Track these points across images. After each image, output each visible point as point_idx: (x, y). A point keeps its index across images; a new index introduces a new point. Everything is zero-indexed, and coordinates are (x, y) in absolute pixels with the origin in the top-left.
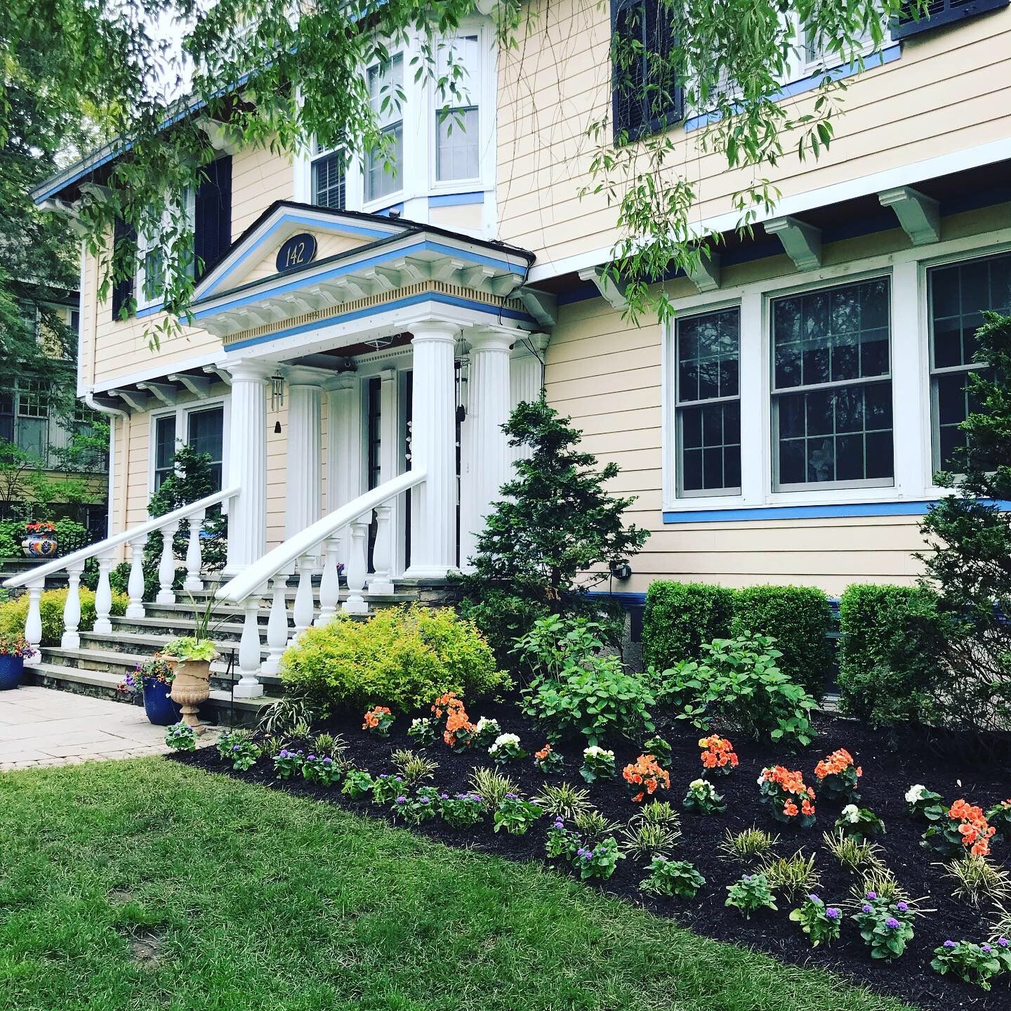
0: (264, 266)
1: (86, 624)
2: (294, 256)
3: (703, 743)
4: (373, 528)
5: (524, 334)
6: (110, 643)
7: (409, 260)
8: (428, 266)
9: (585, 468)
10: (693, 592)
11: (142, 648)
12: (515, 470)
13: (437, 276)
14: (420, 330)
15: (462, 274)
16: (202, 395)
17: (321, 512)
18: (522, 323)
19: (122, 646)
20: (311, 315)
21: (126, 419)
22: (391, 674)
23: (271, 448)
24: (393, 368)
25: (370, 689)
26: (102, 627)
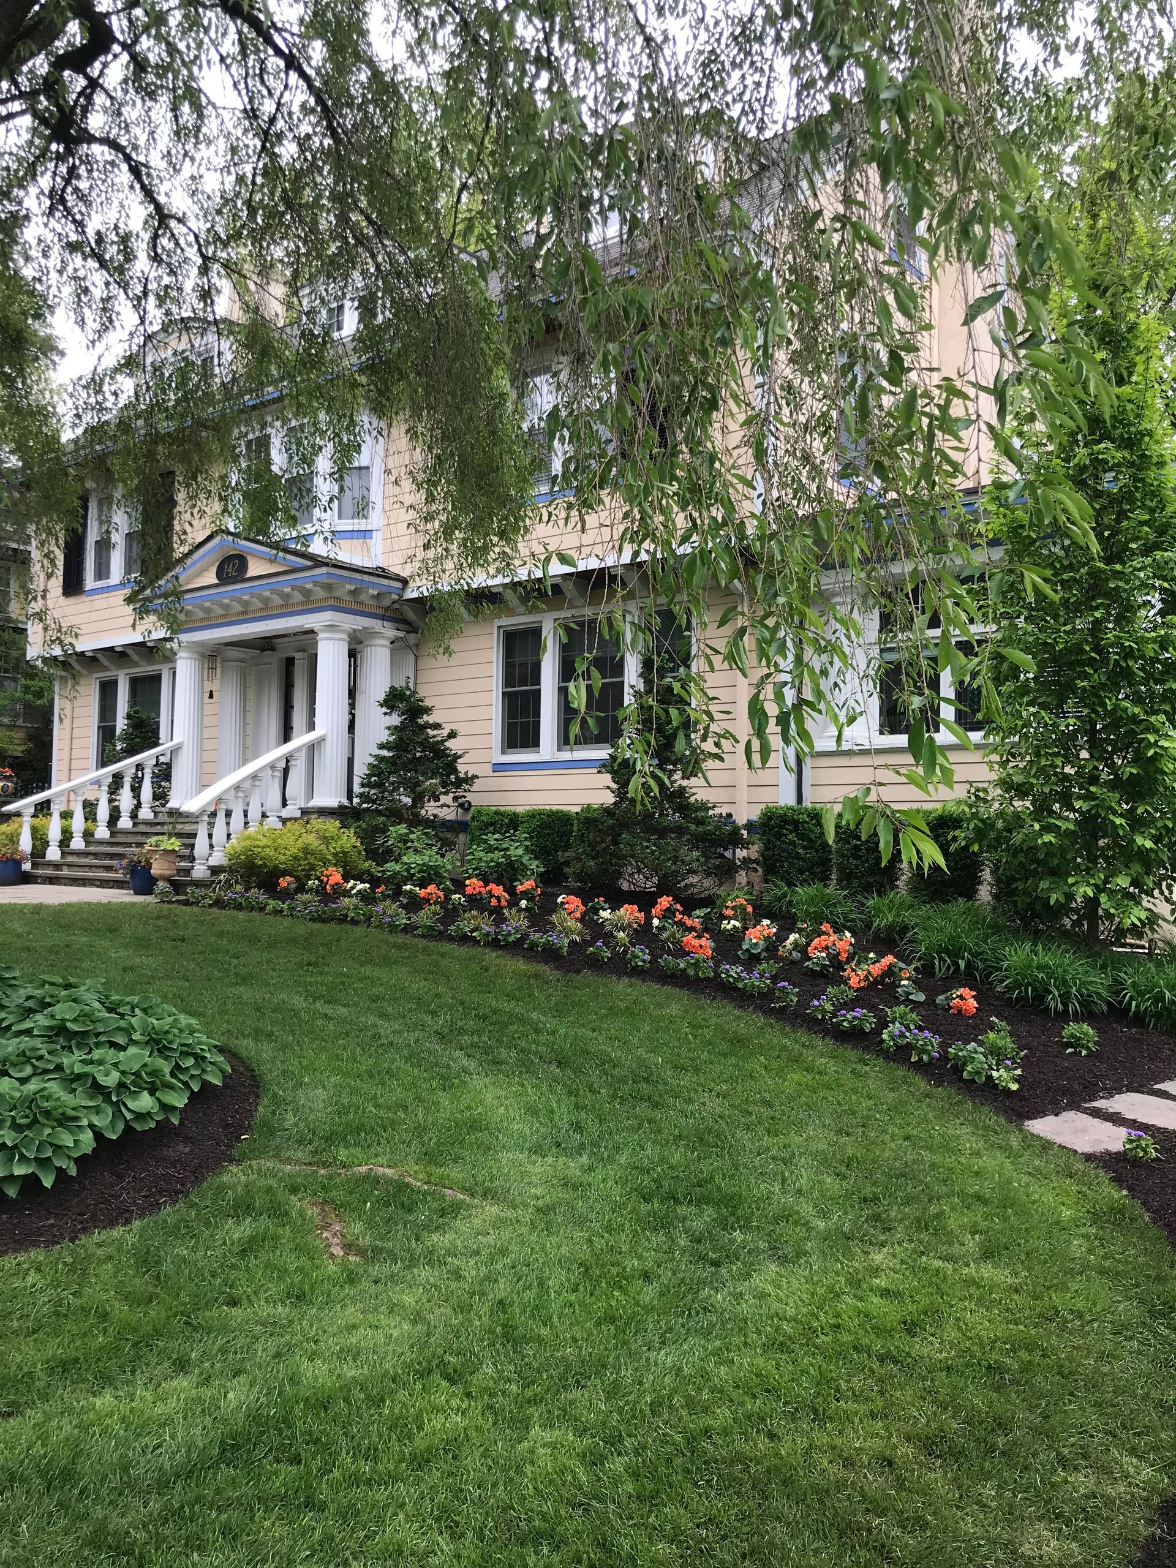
0: (206, 574)
1: (64, 842)
2: (230, 570)
3: (467, 882)
4: (286, 772)
5: (400, 634)
6: (86, 854)
7: (315, 583)
8: (329, 587)
9: (435, 732)
10: (497, 813)
11: (112, 856)
12: (387, 732)
13: (337, 594)
14: (322, 631)
15: (354, 593)
16: (143, 663)
17: (245, 761)
18: (399, 626)
19: (96, 855)
20: (242, 613)
21: (70, 682)
22: (295, 858)
23: (208, 709)
24: (304, 651)
25: (282, 866)
26: (77, 843)
